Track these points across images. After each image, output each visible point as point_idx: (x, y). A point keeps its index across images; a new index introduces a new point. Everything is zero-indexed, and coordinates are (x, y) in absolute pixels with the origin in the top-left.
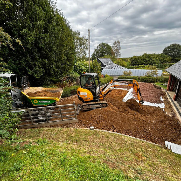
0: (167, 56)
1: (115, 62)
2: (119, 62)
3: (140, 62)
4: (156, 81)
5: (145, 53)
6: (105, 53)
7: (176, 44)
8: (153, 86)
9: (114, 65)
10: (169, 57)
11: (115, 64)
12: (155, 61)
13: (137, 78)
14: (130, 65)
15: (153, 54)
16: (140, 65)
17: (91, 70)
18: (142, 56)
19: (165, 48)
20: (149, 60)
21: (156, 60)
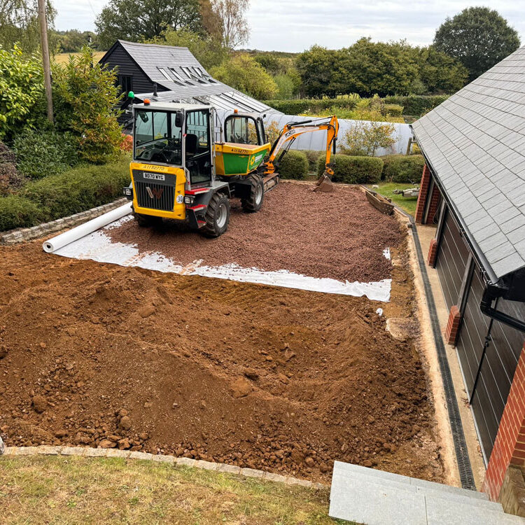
0: (452, 60)
1: (221, 70)
2: (239, 74)
3: (341, 80)
4: (383, 178)
5: (364, 40)
6: (170, 14)
7: (485, 9)
8: (364, 201)
9: (209, 84)
10: (459, 64)
11: (219, 84)
12: (404, 79)
13: (300, 159)
14: (295, 93)
15: (397, 46)
16: (343, 94)
17: (60, 109)
18: (351, 49)
19: (444, 22)
20: (379, 75)
21: (409, 74)
